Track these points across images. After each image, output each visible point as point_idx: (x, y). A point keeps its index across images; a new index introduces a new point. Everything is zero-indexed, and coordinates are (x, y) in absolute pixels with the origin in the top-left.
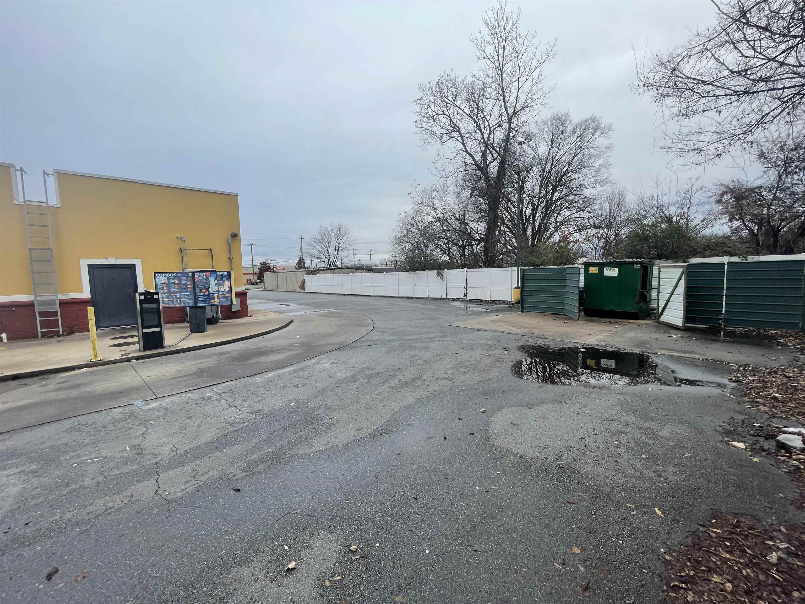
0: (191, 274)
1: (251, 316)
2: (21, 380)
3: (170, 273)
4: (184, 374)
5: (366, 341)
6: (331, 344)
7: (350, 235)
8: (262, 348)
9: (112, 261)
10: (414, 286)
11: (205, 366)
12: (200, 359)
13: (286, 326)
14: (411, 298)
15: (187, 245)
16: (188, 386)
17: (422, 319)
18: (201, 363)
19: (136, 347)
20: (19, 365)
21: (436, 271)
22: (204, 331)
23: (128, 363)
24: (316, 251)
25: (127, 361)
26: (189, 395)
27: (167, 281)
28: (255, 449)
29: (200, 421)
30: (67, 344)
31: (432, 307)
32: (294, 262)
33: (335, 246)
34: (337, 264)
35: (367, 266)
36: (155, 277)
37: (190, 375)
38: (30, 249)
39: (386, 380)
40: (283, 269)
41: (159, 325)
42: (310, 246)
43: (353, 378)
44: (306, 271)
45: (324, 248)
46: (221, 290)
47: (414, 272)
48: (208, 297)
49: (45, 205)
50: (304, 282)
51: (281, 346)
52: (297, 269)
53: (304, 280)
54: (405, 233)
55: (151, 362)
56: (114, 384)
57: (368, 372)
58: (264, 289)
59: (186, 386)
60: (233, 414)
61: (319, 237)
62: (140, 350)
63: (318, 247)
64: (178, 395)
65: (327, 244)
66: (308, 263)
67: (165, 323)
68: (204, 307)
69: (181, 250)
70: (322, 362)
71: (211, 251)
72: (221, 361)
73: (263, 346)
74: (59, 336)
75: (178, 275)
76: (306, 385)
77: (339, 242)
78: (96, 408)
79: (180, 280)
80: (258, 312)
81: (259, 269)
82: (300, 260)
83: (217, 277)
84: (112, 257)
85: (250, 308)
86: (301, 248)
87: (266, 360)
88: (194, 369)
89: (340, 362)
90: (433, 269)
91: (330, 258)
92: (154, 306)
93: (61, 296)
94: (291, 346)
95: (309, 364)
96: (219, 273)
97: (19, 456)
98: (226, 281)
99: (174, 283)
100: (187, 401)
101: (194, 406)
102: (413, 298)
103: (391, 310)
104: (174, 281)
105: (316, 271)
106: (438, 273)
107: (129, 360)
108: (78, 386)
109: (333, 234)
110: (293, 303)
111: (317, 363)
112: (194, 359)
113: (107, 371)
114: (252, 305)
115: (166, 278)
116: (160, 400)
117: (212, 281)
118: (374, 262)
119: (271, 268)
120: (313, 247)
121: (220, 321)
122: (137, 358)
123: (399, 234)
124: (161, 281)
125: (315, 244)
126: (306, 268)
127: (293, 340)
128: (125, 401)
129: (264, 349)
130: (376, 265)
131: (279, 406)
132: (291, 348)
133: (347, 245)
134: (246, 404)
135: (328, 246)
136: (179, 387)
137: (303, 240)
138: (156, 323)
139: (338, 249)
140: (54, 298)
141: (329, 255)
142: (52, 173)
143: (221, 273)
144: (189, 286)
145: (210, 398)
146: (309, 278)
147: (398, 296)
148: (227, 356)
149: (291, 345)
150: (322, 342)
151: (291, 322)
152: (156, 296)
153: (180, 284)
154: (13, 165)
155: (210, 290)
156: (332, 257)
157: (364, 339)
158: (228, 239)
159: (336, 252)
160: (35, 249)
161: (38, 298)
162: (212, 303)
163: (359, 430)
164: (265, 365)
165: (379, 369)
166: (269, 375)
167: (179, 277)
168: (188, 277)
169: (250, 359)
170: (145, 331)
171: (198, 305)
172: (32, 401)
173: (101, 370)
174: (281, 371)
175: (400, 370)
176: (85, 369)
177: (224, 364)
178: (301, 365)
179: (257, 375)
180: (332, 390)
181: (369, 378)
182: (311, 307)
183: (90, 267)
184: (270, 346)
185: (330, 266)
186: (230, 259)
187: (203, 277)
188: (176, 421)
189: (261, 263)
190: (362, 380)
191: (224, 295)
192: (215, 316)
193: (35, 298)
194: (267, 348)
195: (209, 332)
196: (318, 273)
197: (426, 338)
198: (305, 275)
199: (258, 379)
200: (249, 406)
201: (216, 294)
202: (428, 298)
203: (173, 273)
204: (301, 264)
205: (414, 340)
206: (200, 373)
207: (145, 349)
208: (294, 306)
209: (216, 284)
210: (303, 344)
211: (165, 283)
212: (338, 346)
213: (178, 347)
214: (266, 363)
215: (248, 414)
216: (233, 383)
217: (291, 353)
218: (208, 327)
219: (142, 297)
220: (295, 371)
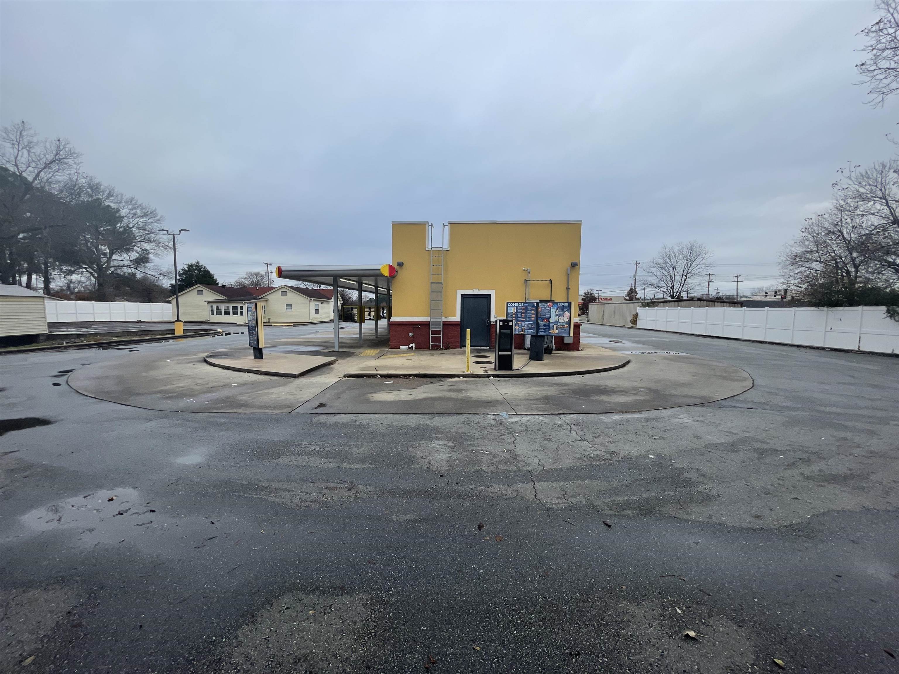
0: (535, 304)
1: (582, 350)
2: (428, 379)
3: (518, 303)
4: (532, 397)
5: (745, 401)
6: (690, 397)
7: (707, 256)
8: (602, 386)
9: (476, 292)
10: (828, 329)
11: (549, 393)
12: (543, 386)
13: (624, 365)
14: (818, 348)
15: (531, 277)
16: (539, 409)
17: (850, 384)
18: (545, 390)
19: (492, 366)
20: (424, 368)
21: (884, 308)
22: (541, 359)
23: (488, 379)
24: (654, 278)
25: (487, 377)
26: (542, 418)
27: (515, 310)
28: (617, 491)
29: (557, 446)
30: (448, 356)
31: (871, 367)
32: (624, 292)
33: (682, 271)
34: (682, 295)
35: (727, 298)
36: (507, 306)
37: (537, 399)
38: (432, 283)
39: (793, 464)
40: (609, 300)
41: (510, 350)
42: (648, 272)
43: (733, 447)
44: (641, 303)
45: (667, 274)
46: (560, 321)
47: (831, 309)
48: (548, 327)
49: (441, 249)
50: (637, 316)
51: (622, 388)
52: (626, 300)
53: (637, 313)
54: (812, 246)
55: (505, 381)
56: (483, 395)
57: (757, 445)
58: (588, 321)
59: (537, 409)
60: (585, 448)
61: (660, 261)
62: (495, 369)
63: (659, 274)
64: (533, 416)
65: (671, 269)
66: (640, 294)
67: (515, 348)
68: (543, 336)
69: (526, 281)
70: (680, 416)
71: (551, 281)
72: (564, 392)
73: (602, 384)
74: (441, 349)
75: (525, 305)
76: (664, 438)
77: (689, 265)
78: (477, 412)
79: (526, 309)
80: (589, 346)
81: (582, 299)
82: (631, 289)
83: (558, 307)
84: (476, 289)
85: (582, 341)
86: (635, 276)
87: (609, 400)
88: (540, 395)
89: (707, 422)
90: (877, 304)
91: (673, 286)
92: (509, 331)
93: (444, 320)
94: (634, 391)
95: (663, 415)
96: (560, 304)
97: (441, 433)
98: (566, 313)
99: (521, 312)
100: (541, 424)
101: (548, 430)
102: (823, 349)
103: (779, 363)
104: (521, 310)
105: (653, 303)
106: (888, 311)
107: (488, 376)
108: (460, 391)
109: (681, 256)
110: (626, 340)
111: (674, 416)
112: (538, 384)
113: (476, 383)
114: (584, 340)
115: (516, 308)
116: (519, 416)
117: (554, 312)
118: (740, 292)
119: (595, 298)
120: (651, 274)
121: (553, 352)
122: (495, 376)
123: (799, 250)
124: (512, 310)
125: (654, 270)
126: (638, 299)
127: (636, 384)
128: (494, 410)
129: (604, 387)
130: (746, 297)
131: (635, 454)
132: (635, 392)
133: (701, 270)
134: (598, 441)
135: (672, 272)
136: (532, 408)
137: (638, 265)
138: (509, 347)
139: (685, 276)
140: (440, 320)
141: (673, 282)
142: (447, 225)
143: (562, 304)
144: (533, 316)
145: (560, 426)
146: (642, 312)
147: (789, 342)
148: (566, 387)
149: (635, 388)
150: (673, 392)
151: (628, 362)
152: (511, 324)
153: (526, 313)
154: (428, 222)
155: (551, 320)
156: (677, 286)
157: (741, 398)
158: (567, 269)
159: (683, 279)
160: (434, 283)
161: (432, 320)
162: (551, 333)
163: (757, 517)
164: (609, 405)
165: (774, 444)
166: (617, 417)
167: (526, 307)
168: (533, 306)
169: (592, 396)
170: (501, 353)
171: (539, 334)
172: (438, 395)
173: (470, 381)
174: (629, 416)
175: (819, 456)
176: (461, 378)
177: (566, 395)
178: (654, 414)
179: (602, 415)
180: (702, 454)
181: (762, 453)
182: (647, 346)
183: (462, 296)
184: (610, 385)
185: (672, 297)
186: (568, 289)
187: (545, 308)
188: (536, 439)
189: (585, 293)
190: (747, 452)
191: (563, 326)
192: (549, 345)
193: (431, 320)
194: (607, 387)
195: (545, 361)
196: (657, 306)
197: (869, 417)
198: (638, 308)
199: (605, 418)
200: (602, 445)
201: (555, 324)
202: (859, 352)
203: (521, 303)
204: (632, 295)
205: (839, 414)
206: (546, 399)
207: (500, 369)
208: (627, 344)
209: (557, 315)
210: (650, 390)
211: (514, 311)
212: (698, 401)
213: (523, 371)
214: (610, 403)
215: (602, 453)
216: (580, 417)
217: (637, 398)
218: (545, 356)
219: (501, 324)
220: (647, 420)
